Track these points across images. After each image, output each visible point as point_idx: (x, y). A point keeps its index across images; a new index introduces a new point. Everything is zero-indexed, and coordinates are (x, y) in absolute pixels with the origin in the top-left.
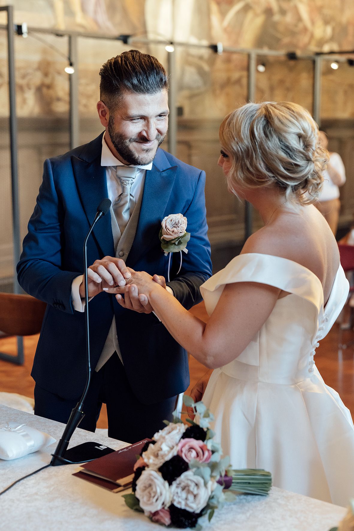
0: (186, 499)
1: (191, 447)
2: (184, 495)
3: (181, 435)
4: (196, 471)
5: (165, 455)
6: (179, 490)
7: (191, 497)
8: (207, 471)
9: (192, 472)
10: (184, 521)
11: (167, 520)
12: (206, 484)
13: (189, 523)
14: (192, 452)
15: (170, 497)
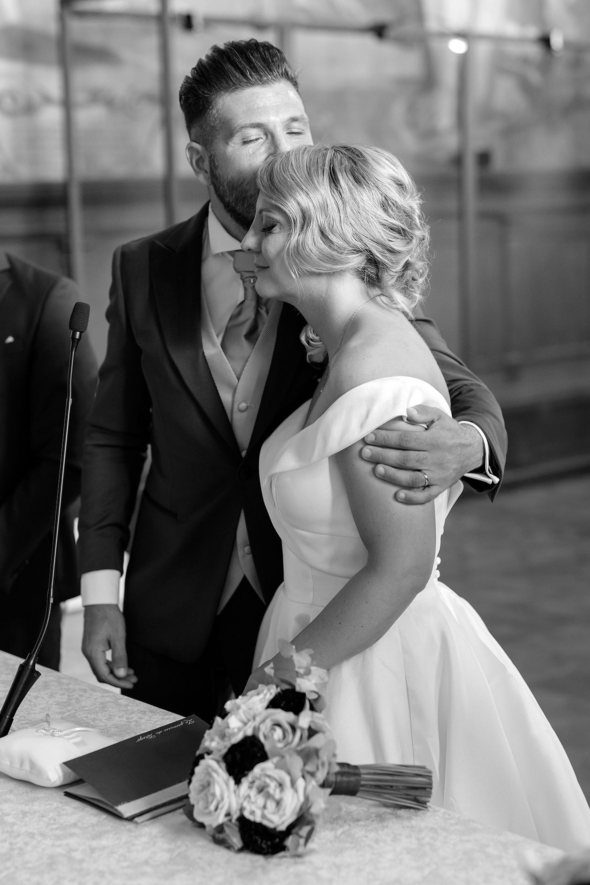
0: (265, 807)
1: (276, 723)
2: (260, 800)
3: (266, 704)
4: (278, 762)
5: (234, 734)
6: (253, 793)
7: (271, 805)
8: (297, 763)
9: (273, 763)
10: (259, 842)
11: (236, 841)
12: (293, 783)
13: (268, 847)
14: (275, 730)
15: (237, 803)
